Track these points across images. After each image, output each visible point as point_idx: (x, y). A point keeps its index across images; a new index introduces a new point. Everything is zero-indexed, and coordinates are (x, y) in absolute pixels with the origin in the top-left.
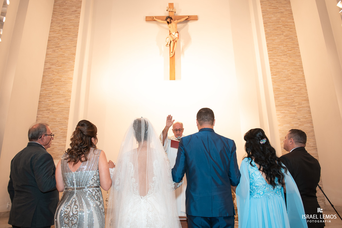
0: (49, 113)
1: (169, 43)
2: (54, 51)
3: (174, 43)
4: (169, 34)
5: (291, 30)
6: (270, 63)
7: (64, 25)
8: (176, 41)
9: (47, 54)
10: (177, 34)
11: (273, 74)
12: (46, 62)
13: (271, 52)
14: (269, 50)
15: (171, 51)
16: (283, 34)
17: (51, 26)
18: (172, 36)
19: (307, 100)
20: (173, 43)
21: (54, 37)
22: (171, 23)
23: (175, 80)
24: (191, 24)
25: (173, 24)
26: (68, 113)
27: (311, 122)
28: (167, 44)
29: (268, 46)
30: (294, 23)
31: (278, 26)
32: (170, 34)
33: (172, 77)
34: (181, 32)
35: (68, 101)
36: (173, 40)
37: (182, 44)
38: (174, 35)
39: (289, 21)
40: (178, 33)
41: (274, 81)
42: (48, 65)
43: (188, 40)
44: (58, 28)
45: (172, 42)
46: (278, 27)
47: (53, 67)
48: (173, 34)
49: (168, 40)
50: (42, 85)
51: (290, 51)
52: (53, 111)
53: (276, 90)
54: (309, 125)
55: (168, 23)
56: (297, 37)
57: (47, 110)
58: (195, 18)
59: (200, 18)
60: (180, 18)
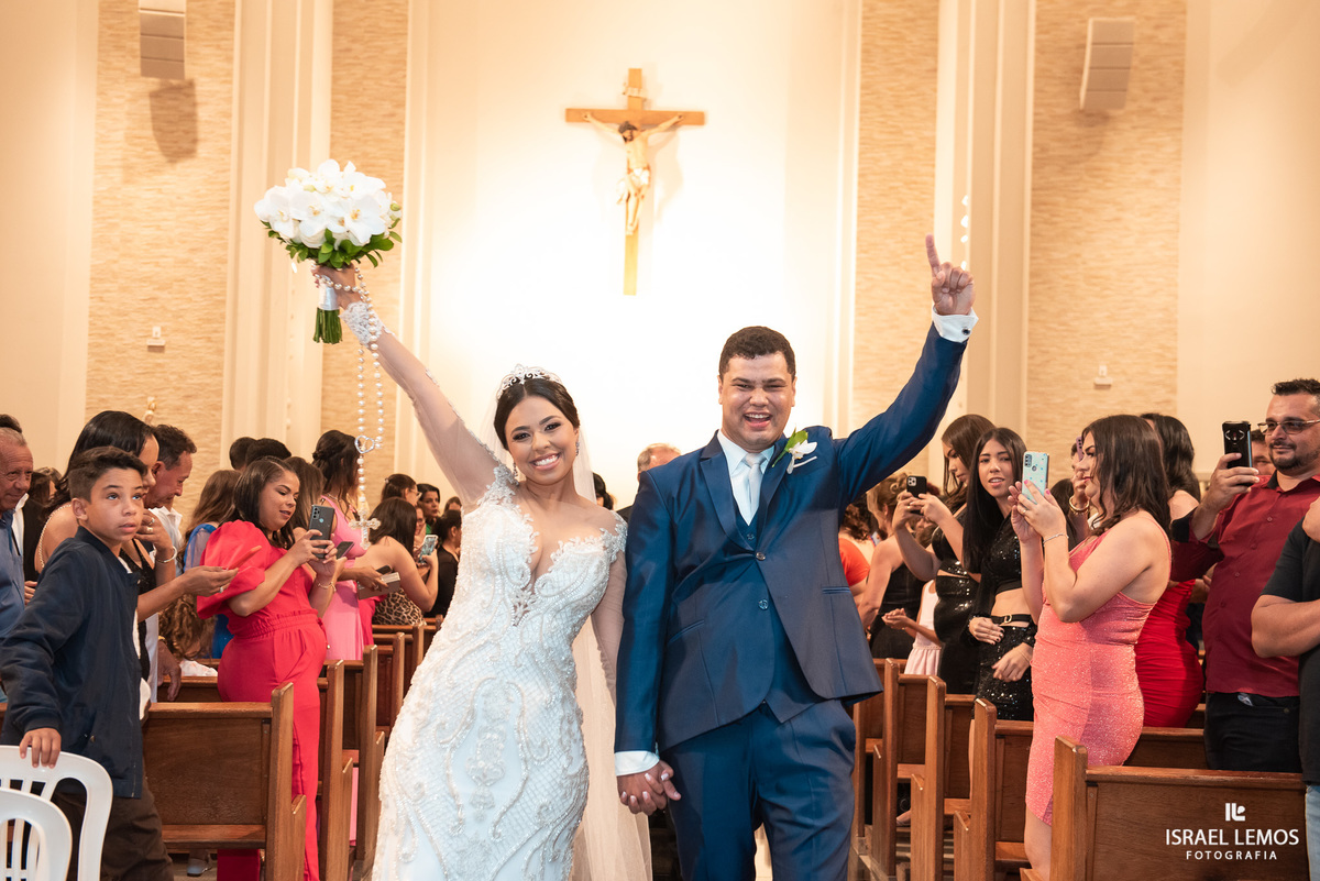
0: (350, 381)
1: (625, 197)
3: (638, 201)
4: (626, 171)
5: (924, 196)
6: (858, 284)
8: (643, 197)
10: (646, 173)
11: (860, 313)
13: (863, 255)
14: (861, 250)
15: (630, 220)
16: (900, 208)
18: (634, 178)
22: (631, 140)
23: (634, 294)
24: (685, 133)
25: (637, 141)
28: (621, 200)
29: (858, 239)
30: (933, 176)
31: (892, 184)
32: (630, 171)
33: (630, 289)
34: (661, 161)
36: (636, 195)
38: (637, 177)
39: (923, 170)
40: (648, 168)
41: (859, 331)
43: (675, 181)
45: (633, 199)
46: (891, 188)
48: (637, 172)
49: (624, 188)
51: (911, 253)
53: (860, 350)
55: (625, 139)
56: (932, 216)
57: (345, 375)
58: (697, 119)
59: (710, 119)
60: (655, 120)
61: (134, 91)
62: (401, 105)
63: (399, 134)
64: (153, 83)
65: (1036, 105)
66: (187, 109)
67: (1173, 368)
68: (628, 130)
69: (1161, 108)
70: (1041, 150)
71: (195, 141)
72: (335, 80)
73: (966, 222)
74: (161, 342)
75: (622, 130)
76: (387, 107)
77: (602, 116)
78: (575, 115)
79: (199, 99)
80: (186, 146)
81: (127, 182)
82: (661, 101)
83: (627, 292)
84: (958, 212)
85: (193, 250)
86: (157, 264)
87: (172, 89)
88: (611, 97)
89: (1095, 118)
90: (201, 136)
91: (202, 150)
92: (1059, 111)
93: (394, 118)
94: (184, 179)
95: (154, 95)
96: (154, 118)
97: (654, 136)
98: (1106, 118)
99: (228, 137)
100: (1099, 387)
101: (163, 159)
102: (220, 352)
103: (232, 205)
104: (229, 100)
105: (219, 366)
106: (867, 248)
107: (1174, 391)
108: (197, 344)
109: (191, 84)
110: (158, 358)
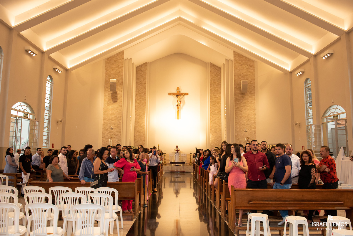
2: (138, 110)
6: (211, 117)
7: (140, 100)
9: (135, 112)
11: (211, 121)
12: (135, 115)
16: (216, 106)
17: (136, 101)
19: (221, 131)
20: (178, 105)
21: (137, 105)
24: (186, 96)
25: (179, 97)
26: (145, 133)
27: (221, 138)
28: (176, 106)
29: (210, 111)
30: (221, 102)
31: (215, 103)
32: (178, 102)
33: (178, 118)
34: (182, 100)
35: (144, 129)
37: (182, 104)
39: (219, 101)
40: (180, 101)
41: (211, 124)
42: (136, 116)
43: (184, 103)
44: (138, 102)
47: (138, 116)
49: (177, 104)
50: (135, 123)
51: (218, 113)
52: (139, 132)
53: (211, 127)
54: (220, 139)
58: (187, 94)
59: (189, 94)
60: (181, 94)
61: (109, 94)
62: (146, 93)
63: (145, 97)
64: (112, 92)
65: (235, 92)
66: (116, 96)
67: (255, 129)
68: (177, 96)
69: (252, 92)
70: (236, 98)
71: (117, 100)
72: (136, 90)
73: (225, 108)
74: (112, 128)
75: (176, 96)
76: (143, 94)
77: (173, 94)
78: (170, 94)
79: (118, 94)
80: (116, 101)
81: (108, 106)
82: (182, 92)
83: (177, 119)
84: (224, 107)
85: (117, 115)
86: (112, 117)
87: (114, 93)
88: (175, 91)
89: (243, 94)
90: (118, 99)
91: (118, 101)
92: (238, 93)
93: (144, 95)
94: (116, 105)
95: (111, 94)
96: (112, 97)
97: (181, 97)
98: (244, 94)
99: (122, 99)
100: (245, 132)
101: (113, 103)
102: (120, 129)
103: (122, 108)
104: (122, 94)
105: (120, 131)
106: (212, 112)
107: (256, 132)
108: (117, 128)
109: (117, 92)
110: (112, 130)
